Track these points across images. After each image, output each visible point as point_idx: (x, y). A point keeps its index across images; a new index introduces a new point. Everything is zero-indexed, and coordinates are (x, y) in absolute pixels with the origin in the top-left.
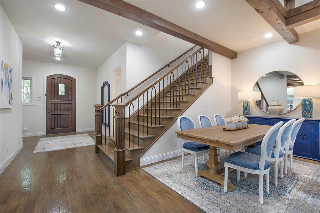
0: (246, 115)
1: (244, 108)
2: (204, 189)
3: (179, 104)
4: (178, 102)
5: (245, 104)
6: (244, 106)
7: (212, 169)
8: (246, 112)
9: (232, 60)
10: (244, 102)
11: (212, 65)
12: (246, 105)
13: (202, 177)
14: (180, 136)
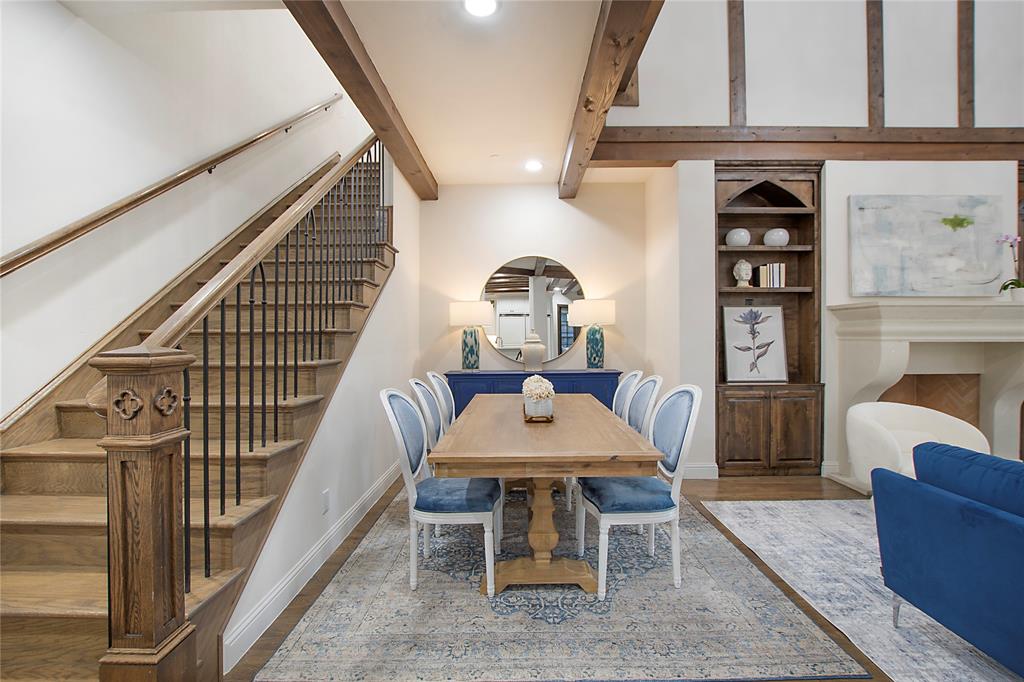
0: (473, 368)
1: (467, 349)
2: (557, 620)
3: (331, 343)
4: (326, 333)
5: (469, 337)
6: (465, 343)
7: (542, 551)
8: (472, 359)
9: (424, 202)
10: (465, 332)
11: (392, 207)
12: (470, 341)
13: (509, 587)
14: (449, 468)
